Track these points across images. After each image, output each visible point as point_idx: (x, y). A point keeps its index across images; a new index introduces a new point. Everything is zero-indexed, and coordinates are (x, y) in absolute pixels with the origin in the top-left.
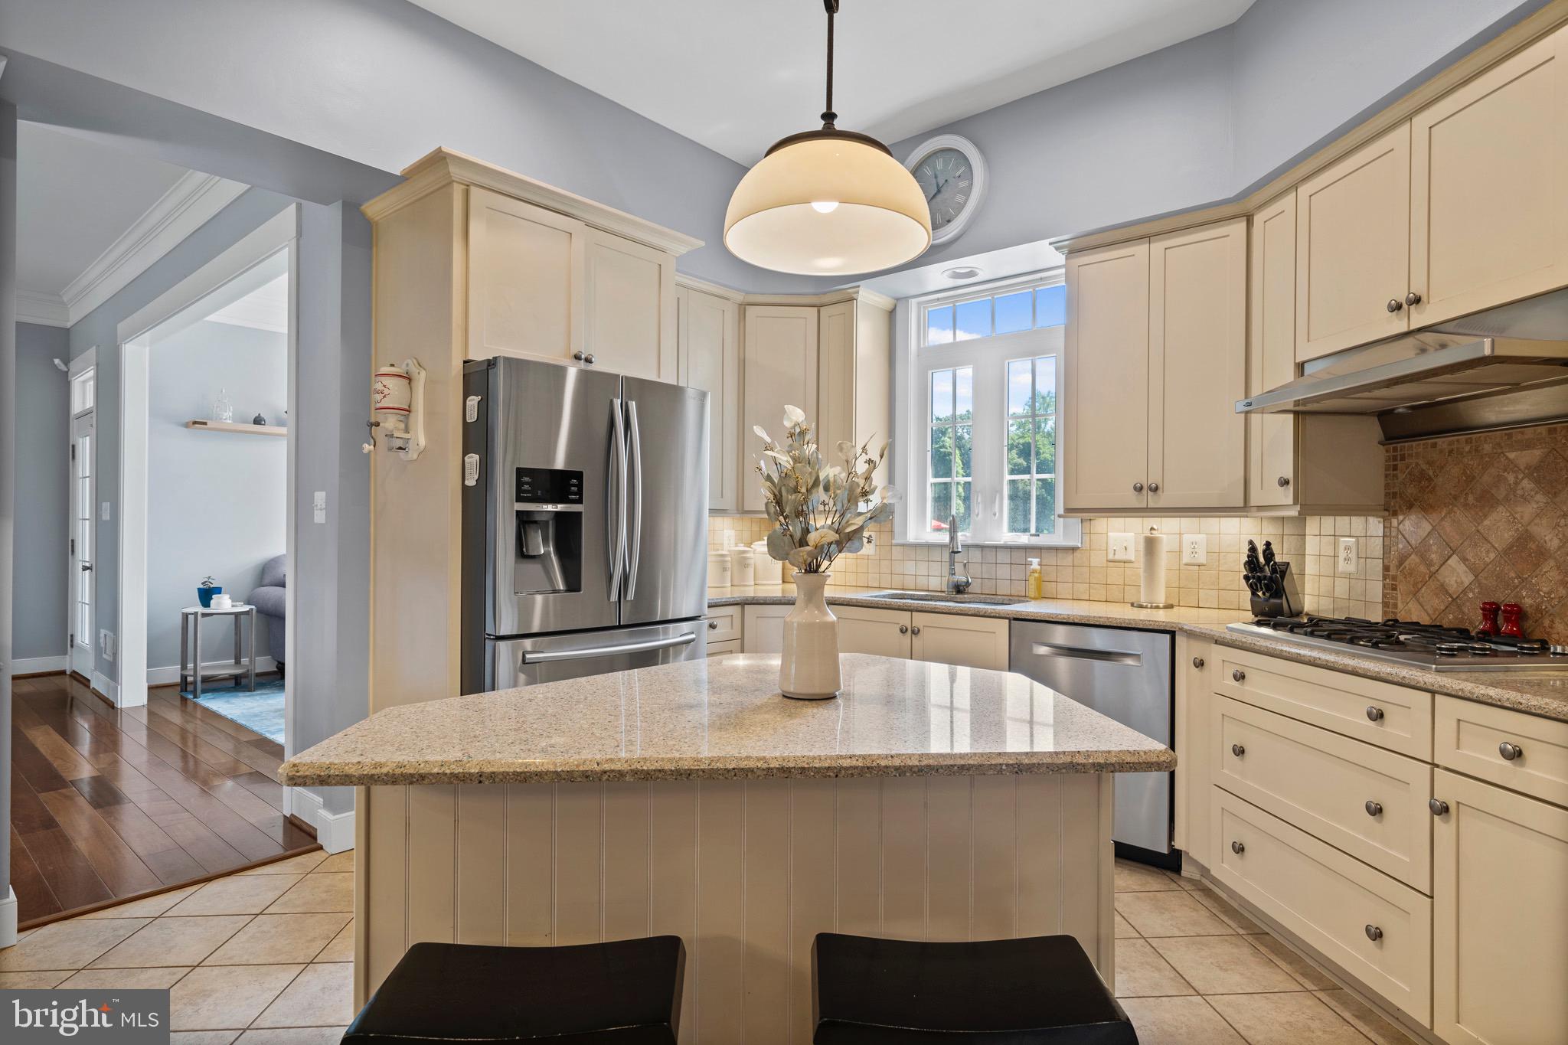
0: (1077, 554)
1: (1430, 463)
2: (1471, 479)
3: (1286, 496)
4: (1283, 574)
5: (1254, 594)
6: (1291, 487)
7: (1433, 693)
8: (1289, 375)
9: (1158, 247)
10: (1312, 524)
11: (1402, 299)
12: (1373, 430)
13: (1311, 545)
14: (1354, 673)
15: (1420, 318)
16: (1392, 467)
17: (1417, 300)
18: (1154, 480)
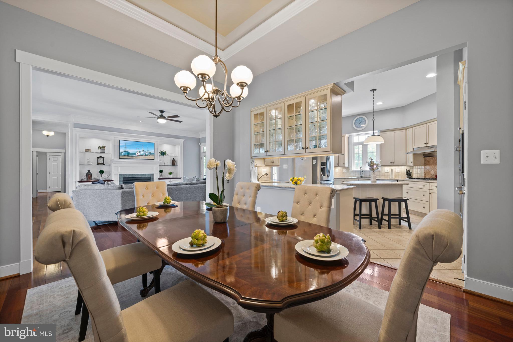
0: (380, 172)
1: (429, 160)
2: (434, 162)
3: (412, 164)
4: (411, 173)
5: (407, 176)
6: (412, 163)
7: (429, 183)
8: (412, 150)
9: (393, 132)
10: (414, 167)
11: (426, 143)
12: (423, 156)
13: (414, 170)
14: (421, 182)
15: (428, 145)
16: (425, 160)
17: (427, 143)
18: (393, 162)
